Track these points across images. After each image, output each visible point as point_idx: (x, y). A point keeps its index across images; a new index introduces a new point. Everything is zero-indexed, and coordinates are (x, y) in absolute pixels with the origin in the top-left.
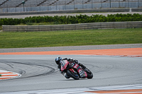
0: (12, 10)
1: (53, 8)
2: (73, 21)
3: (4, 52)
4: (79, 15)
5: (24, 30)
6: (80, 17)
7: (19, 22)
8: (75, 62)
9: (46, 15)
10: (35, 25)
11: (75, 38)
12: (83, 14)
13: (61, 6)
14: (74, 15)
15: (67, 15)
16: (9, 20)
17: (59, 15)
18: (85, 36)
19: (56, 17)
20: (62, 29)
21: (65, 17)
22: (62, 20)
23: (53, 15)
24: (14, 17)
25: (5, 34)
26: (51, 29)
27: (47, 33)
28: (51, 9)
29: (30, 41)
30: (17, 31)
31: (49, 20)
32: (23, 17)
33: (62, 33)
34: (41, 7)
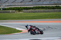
0: (27, 3)
1: (45, 3)
2: (53, 8)
3: (23, 21)
4: (56, 5)
5: (32, 12)
6: (56, 7)
7: (30, 8)
8: (34, 27)
9: (42, 6)
10: (37, 10)
11: (54, 16)
12: (58, 5)
13: (48, 2)
14: (54, 6)
15: (51, 6)
16: (26, 8)
17: (47, 6)
18: (58, 15)
19: (46, 7)
20: (49, 12)
21: (50, 6)
22: (49, 8)
23: (45, 6)
24: (28, 6)
25: (24, 13)
26: (44, 12)
27: (42, 13)
28: (44, 3)
29: (35, 16)
30: (29, 12)
31: (43, 8)
32: (32, 6)
33: (49, 13)
34: (40, 2)
